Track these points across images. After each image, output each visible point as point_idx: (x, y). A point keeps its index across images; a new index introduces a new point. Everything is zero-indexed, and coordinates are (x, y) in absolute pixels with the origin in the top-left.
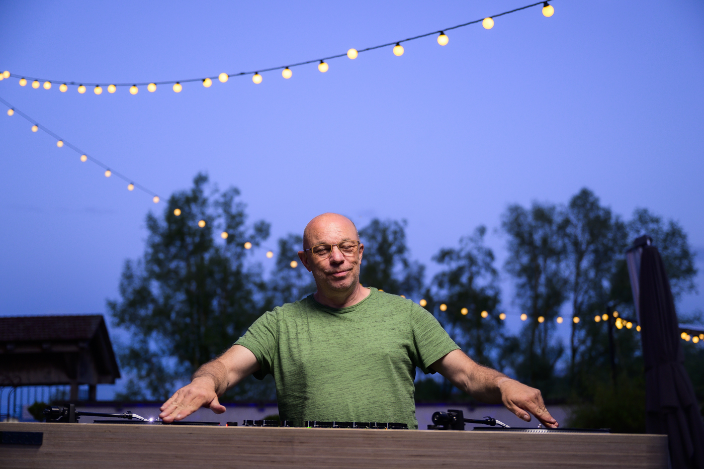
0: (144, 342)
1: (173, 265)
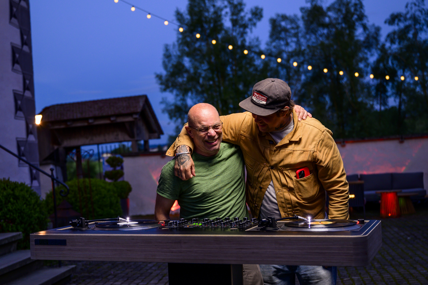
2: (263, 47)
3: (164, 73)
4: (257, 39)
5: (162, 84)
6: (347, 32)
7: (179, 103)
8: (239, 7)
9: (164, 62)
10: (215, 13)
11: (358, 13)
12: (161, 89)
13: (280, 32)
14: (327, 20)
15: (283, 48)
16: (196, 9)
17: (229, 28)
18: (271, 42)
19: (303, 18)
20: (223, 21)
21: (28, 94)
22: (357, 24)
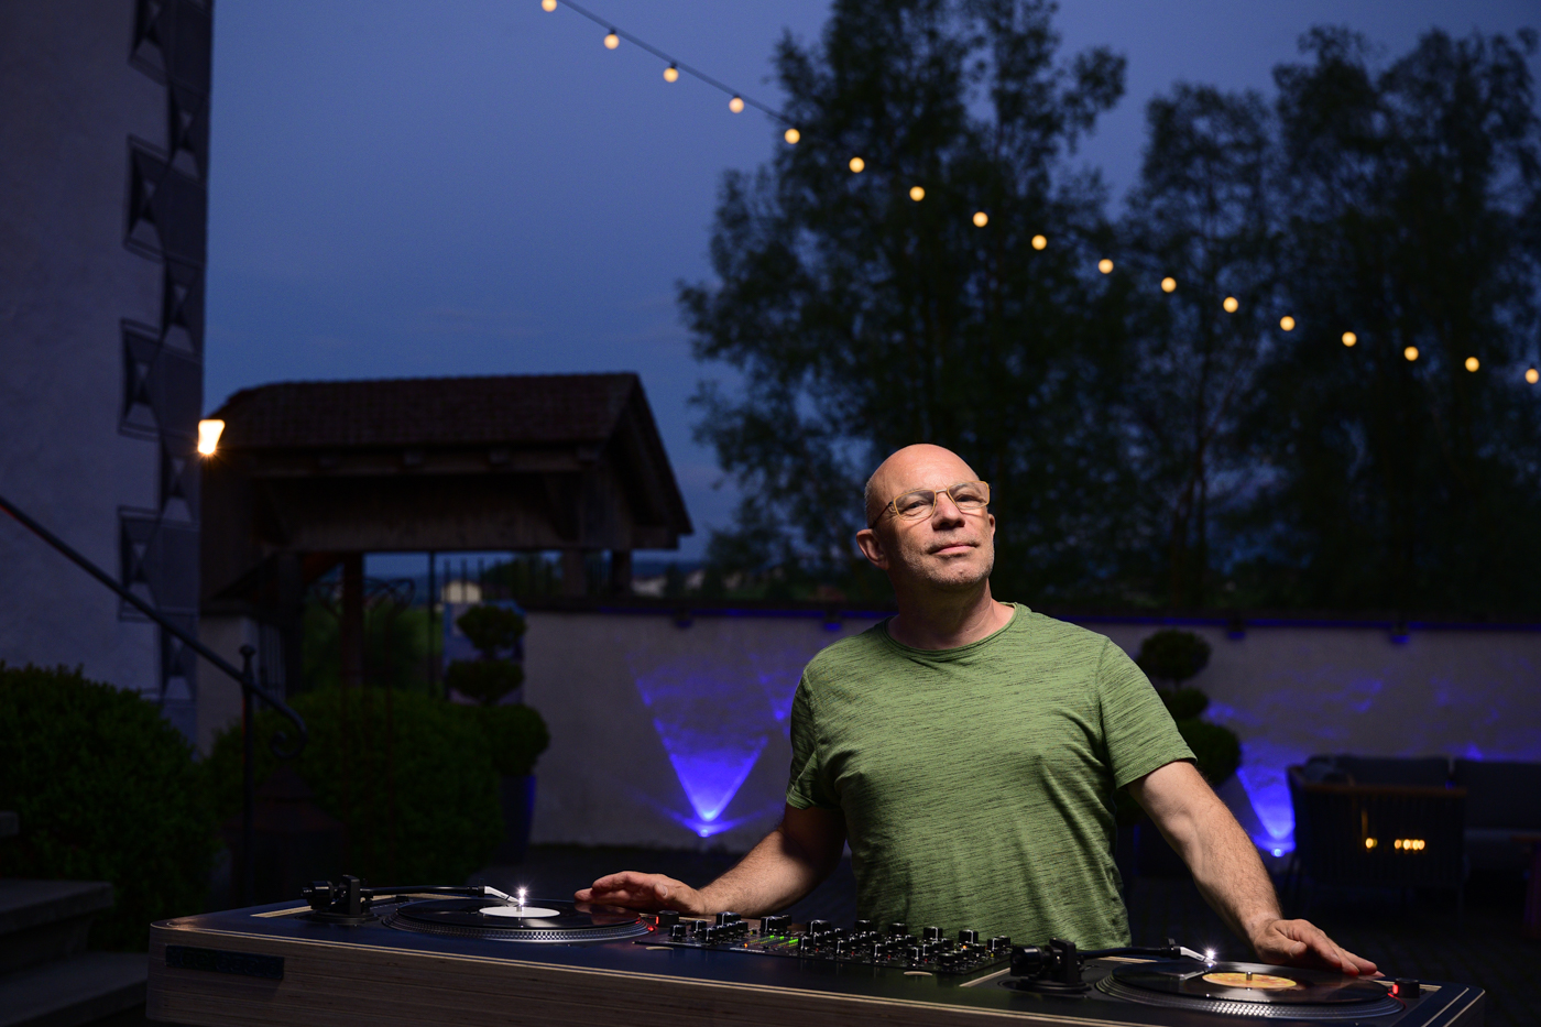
2: (1115, 211)
3: (715, 283)
4: (1095, 179)
5: (700, 327)
6: (1458, 176)
7: (764, 408)
8: (1032, 50)
9: (717, 243)
10: (936, 61)
11: (1506, 104)
12: (697, 345)
13: (1186, 160)
14: (1379, 122)
15: (1196, 220)
16: (862, 43)
17: (986, 126)
18: (1149, 195)
19: (1282, 107)
20: (965, 99)
22: (1498, 147)
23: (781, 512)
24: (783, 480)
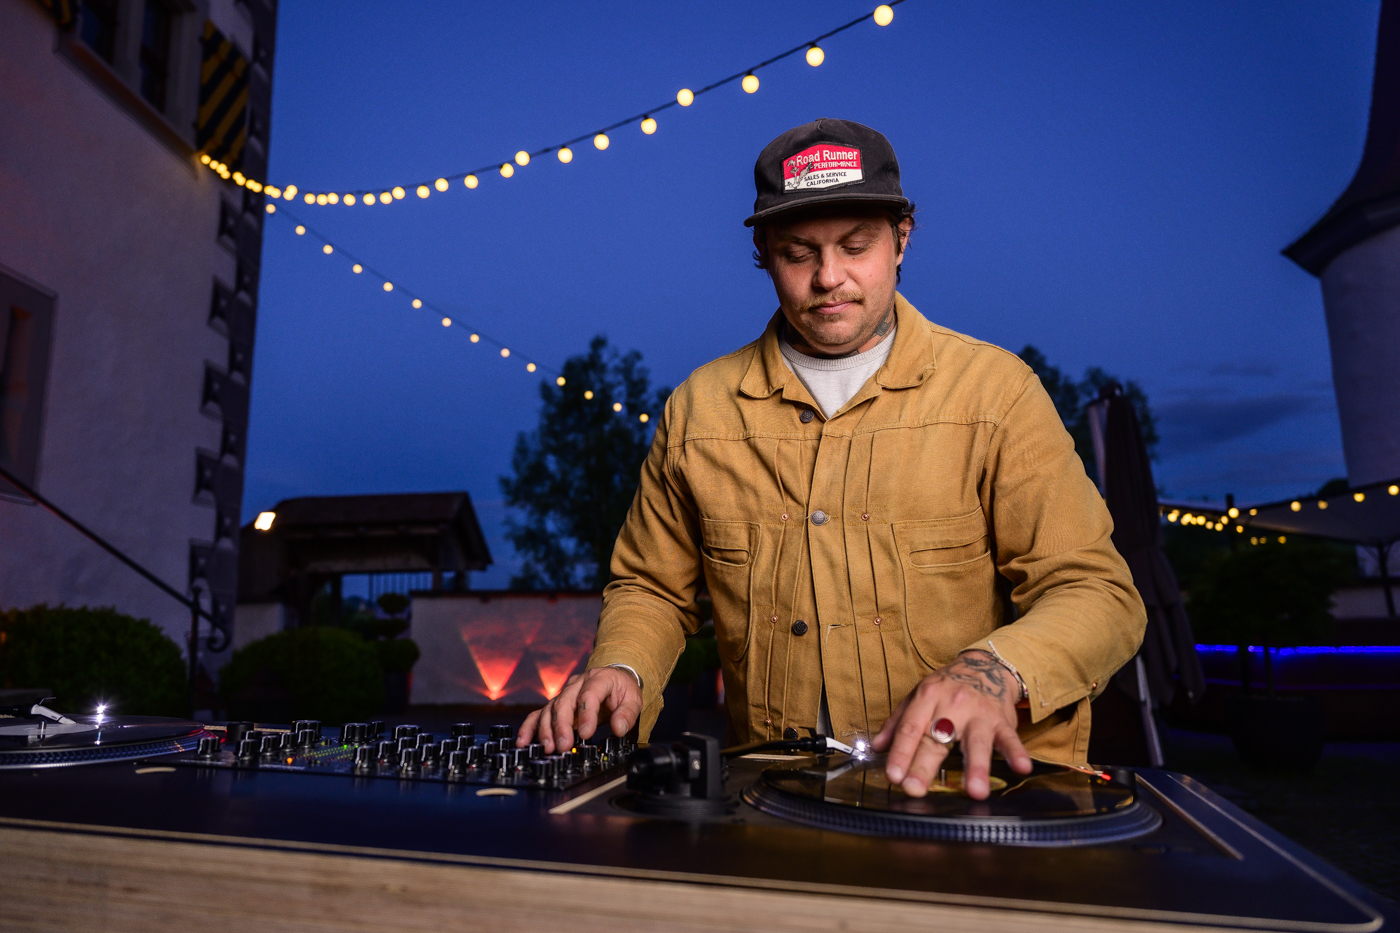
0: (541, 522)
1: (571, 437)
3: (513, 475)
5: (508, 493)
7: (533, 526)
8: (640, 386)
9: (515, 460)
12: (506, 500)
21: (230, 460)
23: (540, 568)
24: (541, 555)
